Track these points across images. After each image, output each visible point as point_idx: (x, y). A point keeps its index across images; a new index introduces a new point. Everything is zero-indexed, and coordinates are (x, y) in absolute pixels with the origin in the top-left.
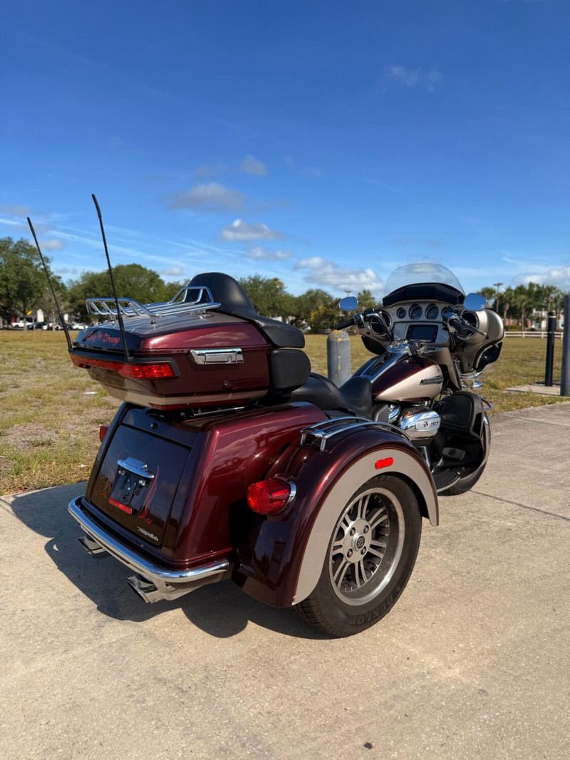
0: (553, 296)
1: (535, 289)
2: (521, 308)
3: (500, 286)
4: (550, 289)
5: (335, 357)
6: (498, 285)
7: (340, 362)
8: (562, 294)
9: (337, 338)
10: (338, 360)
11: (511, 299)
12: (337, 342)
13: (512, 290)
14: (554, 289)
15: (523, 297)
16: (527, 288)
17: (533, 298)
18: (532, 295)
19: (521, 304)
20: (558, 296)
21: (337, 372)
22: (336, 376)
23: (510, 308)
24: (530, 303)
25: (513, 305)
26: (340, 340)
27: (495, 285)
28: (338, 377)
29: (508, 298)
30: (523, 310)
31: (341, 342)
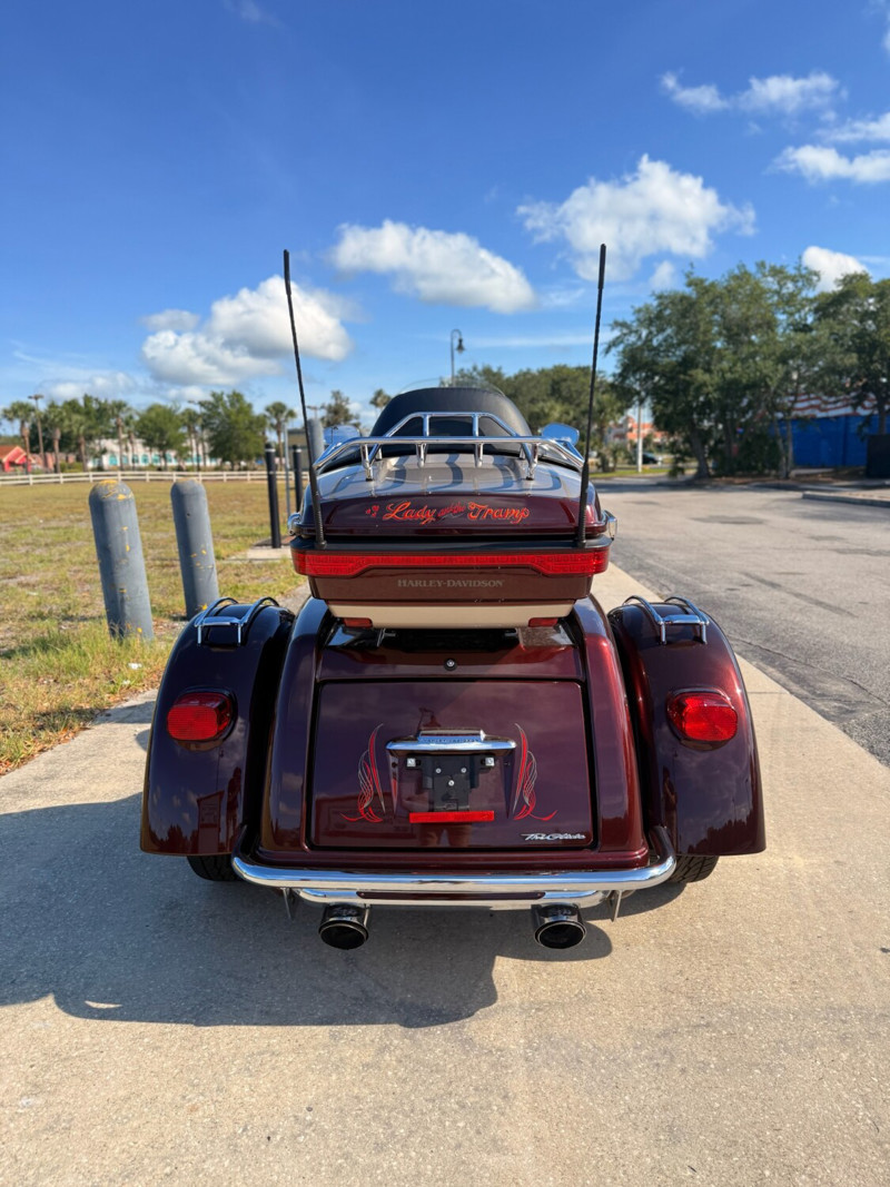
0: (123, 416)
1: (95, 406)
2: (78, 436)
3: (40, 400)
4: (120, 406)
5: (118, 529)
6: (36, 398)
7: (127, 538)
8: (138, 414)
9: (117, 495)
10: (122, 534)
11: (62, 420)
12: (117, 501)
13: (57, 407)
14: (125, 405)
15: (76, 417)
16: (81, 403)
17: (94, 419)
18: (92, 415)
19: (78, 430)
20: (131, 417)
21: (124, 556)
22: (124, 562)
23: (62, 436)
24: (90, 428)
25: (66, 430)
26: (121, 497)
27: (30, 397)
28: (128, 564)
29: (57, 420)
30: (82, 439)
31: (125, 501)
